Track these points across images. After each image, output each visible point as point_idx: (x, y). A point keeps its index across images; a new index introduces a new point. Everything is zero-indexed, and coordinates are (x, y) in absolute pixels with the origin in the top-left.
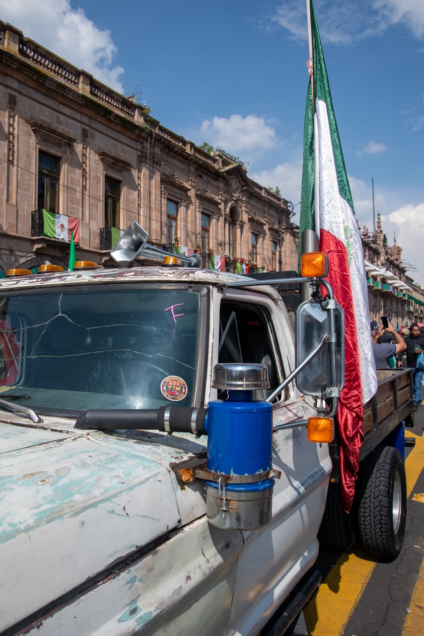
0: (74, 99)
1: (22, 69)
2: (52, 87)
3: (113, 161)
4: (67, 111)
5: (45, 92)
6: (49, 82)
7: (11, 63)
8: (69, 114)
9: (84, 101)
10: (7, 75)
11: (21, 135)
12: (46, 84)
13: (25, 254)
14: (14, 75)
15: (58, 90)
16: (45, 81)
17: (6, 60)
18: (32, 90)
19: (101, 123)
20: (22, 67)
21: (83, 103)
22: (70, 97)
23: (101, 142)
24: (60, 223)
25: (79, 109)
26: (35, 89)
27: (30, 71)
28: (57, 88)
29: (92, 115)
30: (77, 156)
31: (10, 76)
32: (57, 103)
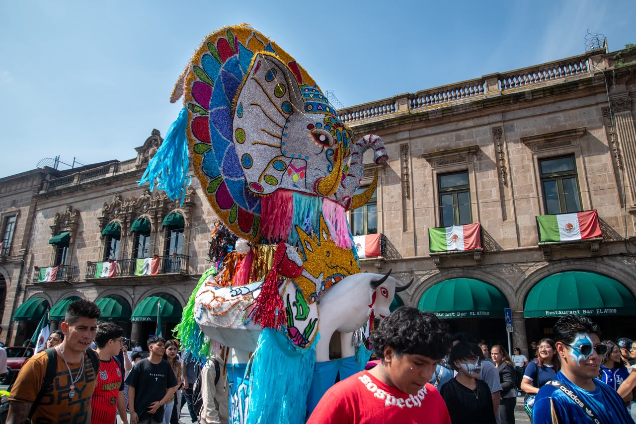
0: (468, 110)
1: (402, 122)
2: (438, 116)
3: (543, 139)
4: (470, 123)
5: (436, 123)
6: (431, 115)
7: (391, 124)
8: (472, 125)
9: (479, 105)
10: (397, 133)
11: (414, 171)
12: (430, 118)
13: (428, 271)
14: (401, 129)
15: (445, 115)
16: (428, 117)
17: (387, 125)
18: (425, 128)
19: (520, 109)
20: (402, 121)
21: (480, 108)
22: (461, 112)
23: (525, 128)
24: (453, 235)
25: (483, 114)
26: (426, 127)
27: (410, 119)
28: (443, 114)
29: (503, 110)
30: (489, 158)
31: (400, 131)
32: (455, 123)
